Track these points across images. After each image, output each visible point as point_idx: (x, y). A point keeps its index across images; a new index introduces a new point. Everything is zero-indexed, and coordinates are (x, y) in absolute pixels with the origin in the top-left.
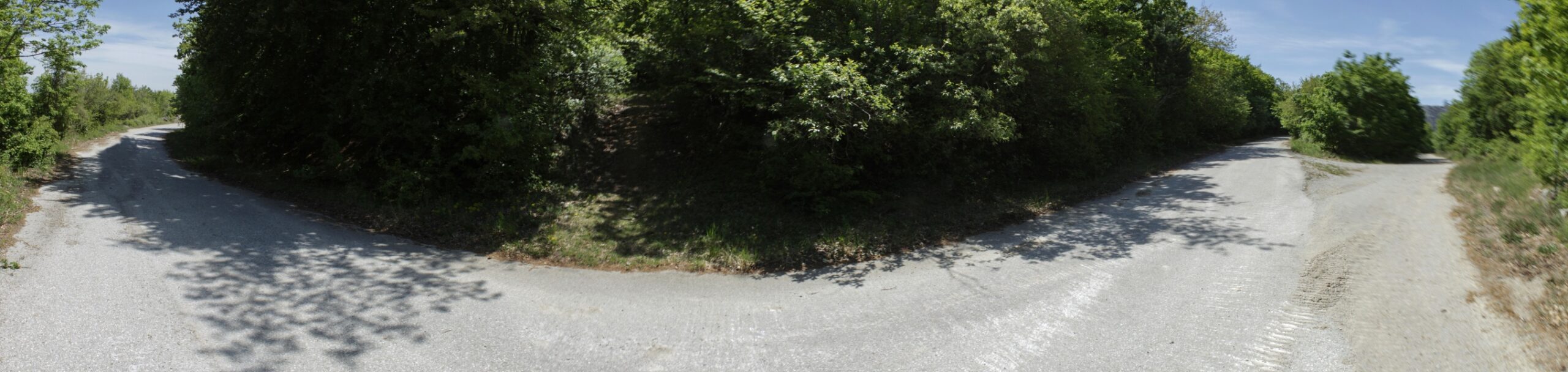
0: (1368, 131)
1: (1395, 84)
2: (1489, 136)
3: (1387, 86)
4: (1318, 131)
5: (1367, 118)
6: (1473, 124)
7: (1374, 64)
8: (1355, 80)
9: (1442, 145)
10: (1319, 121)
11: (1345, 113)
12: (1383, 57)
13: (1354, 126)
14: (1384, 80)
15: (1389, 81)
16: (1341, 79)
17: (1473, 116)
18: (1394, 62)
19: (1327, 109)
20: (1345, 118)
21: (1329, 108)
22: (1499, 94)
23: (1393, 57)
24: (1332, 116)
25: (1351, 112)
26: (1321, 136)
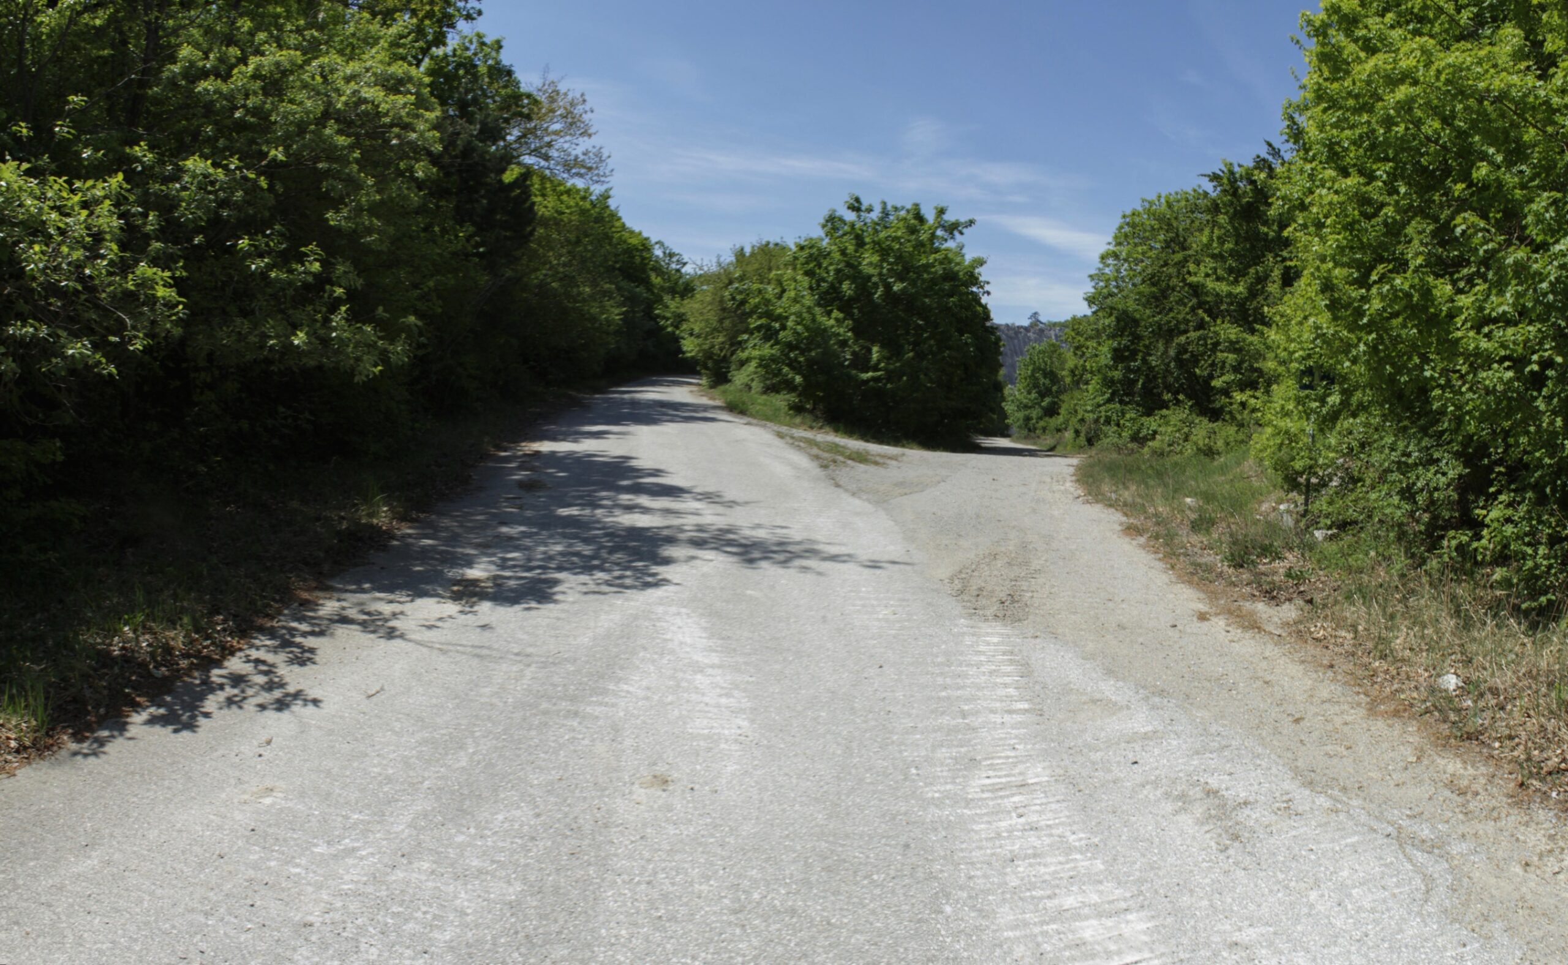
0: (890, 376)
1: (950, 276)
2: (1152, 404)
3: (933, 282)
4: (786, 369)
5: (893, 348)
6: (1117, 374)
7: (913, 231)
8: (869, 260)
9: (1028, 419)
10: (791, 346)
11: (844, 331)
12: (930, 216)
13: (862, 362)
14: (927, 267)
15: (939, 270)
16: (837, 256)
17: (1118, 355)
18: (953, 228)
19: (808, 322)
20: (844, 344)
21: (814, 320)
22: (1183, 312)
23: (950, 217)
24: (818, 334)
25: (858, 331)
26: (793, 379)
